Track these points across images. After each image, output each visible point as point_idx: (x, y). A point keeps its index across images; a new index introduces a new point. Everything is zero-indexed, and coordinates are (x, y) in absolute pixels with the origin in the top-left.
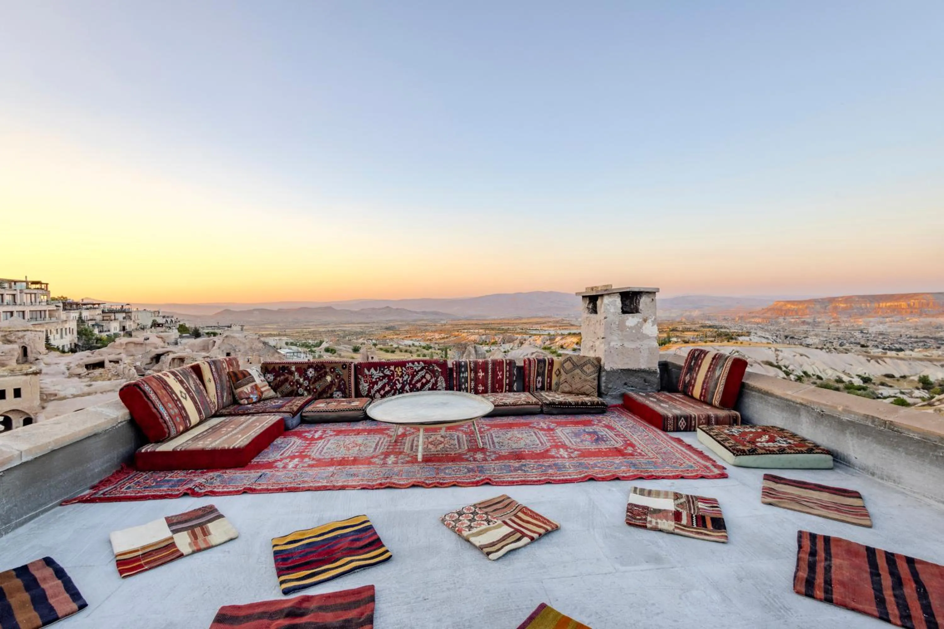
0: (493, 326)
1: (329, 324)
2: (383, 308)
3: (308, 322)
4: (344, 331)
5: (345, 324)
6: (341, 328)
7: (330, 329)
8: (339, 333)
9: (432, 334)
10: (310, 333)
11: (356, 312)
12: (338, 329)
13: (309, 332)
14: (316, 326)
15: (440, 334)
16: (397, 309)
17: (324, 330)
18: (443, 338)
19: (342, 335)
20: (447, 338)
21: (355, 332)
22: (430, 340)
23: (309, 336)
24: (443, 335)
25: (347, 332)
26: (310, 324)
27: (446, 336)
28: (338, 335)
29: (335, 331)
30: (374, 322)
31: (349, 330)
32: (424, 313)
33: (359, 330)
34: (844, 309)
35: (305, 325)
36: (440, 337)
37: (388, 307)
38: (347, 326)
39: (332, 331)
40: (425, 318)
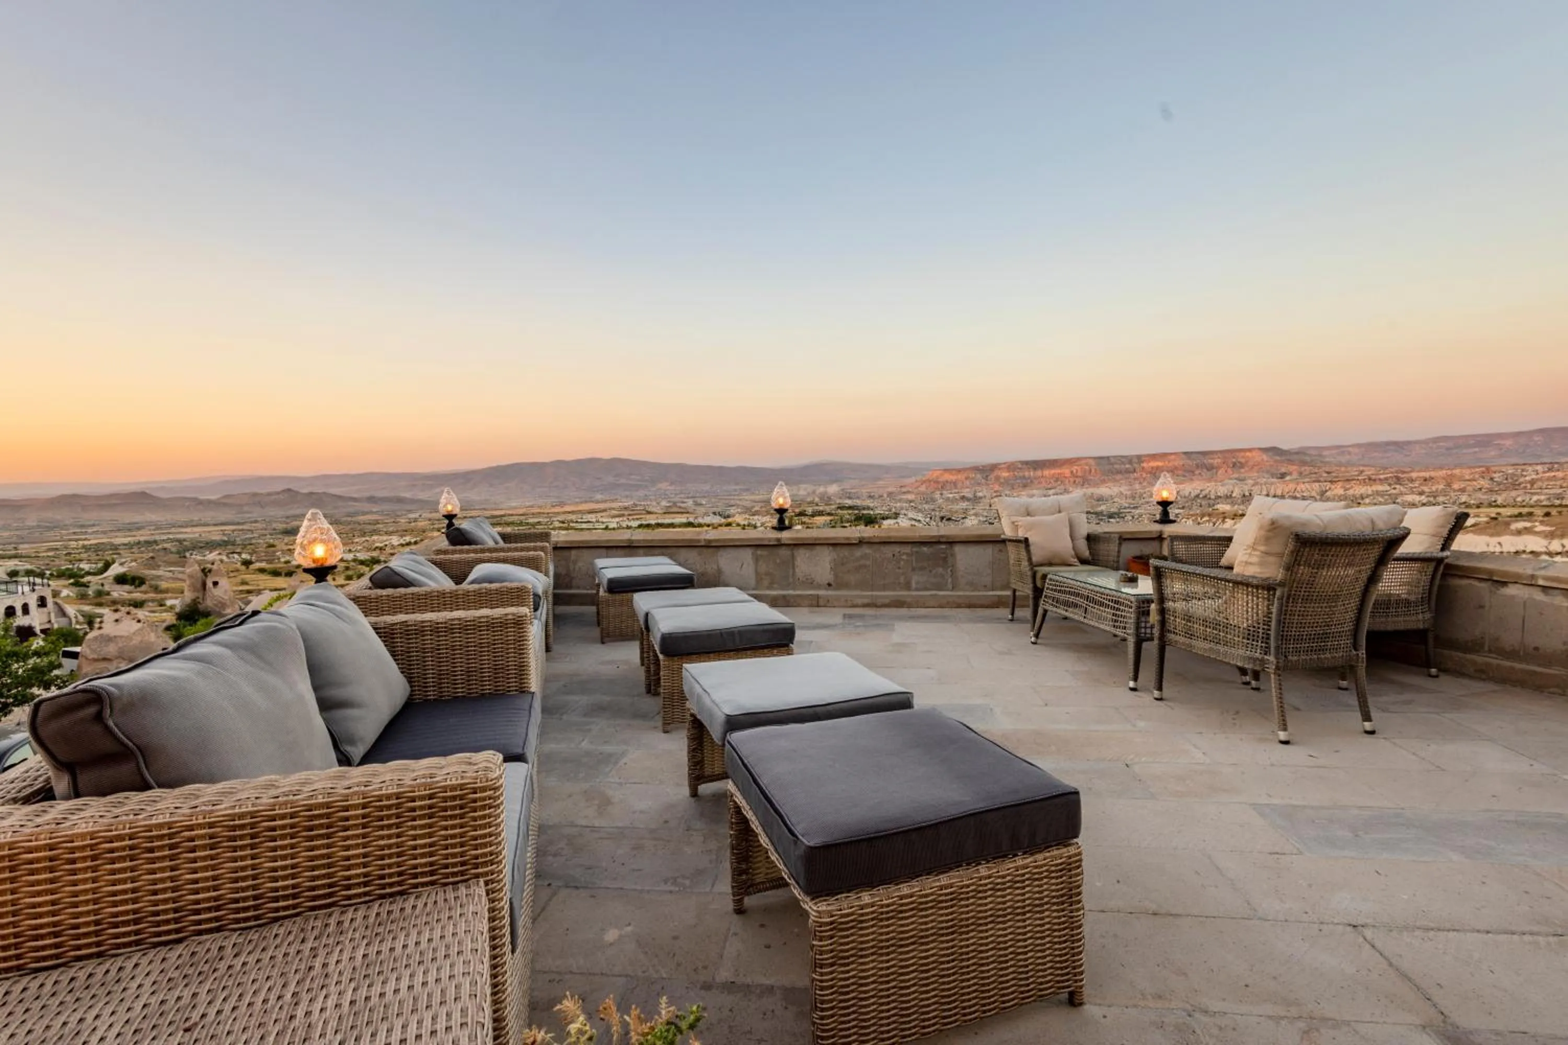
0: (511, 519)
1: (139, 529)
2: (278, 493)
3: (82, 526)
4: (180, 541)
5: (182, 527)
6: (171, 536)
7: (142, 539)
8: (166, 545)
9: (385, 538)
10: (86, 549)
11: (210, 502)
12: (165, 537)
13: (84, 547)
14: (104, 533)
15: (402, 536)
16: (311, 493)
17: (126, 540)
18: (409, 544)
19: (174, 550)
20: (416, 543)
21: (207, 543)
22: (381, 549)
23: (84, 556)
24: (408, 539)
25: (185, 543)
26: (90, 531)
27: (413, 541)
28: (165, 549)
29: (155, 542)
30: (256, 522)
31: (192, 539)
32: (371, 499)
33: (217, 537)
34: (1007, 480)
35: (74, 533)
36: (402, 541)
37: (289, 490)
38: (188, 530)
39: (148, 543)
40: (374, 510)
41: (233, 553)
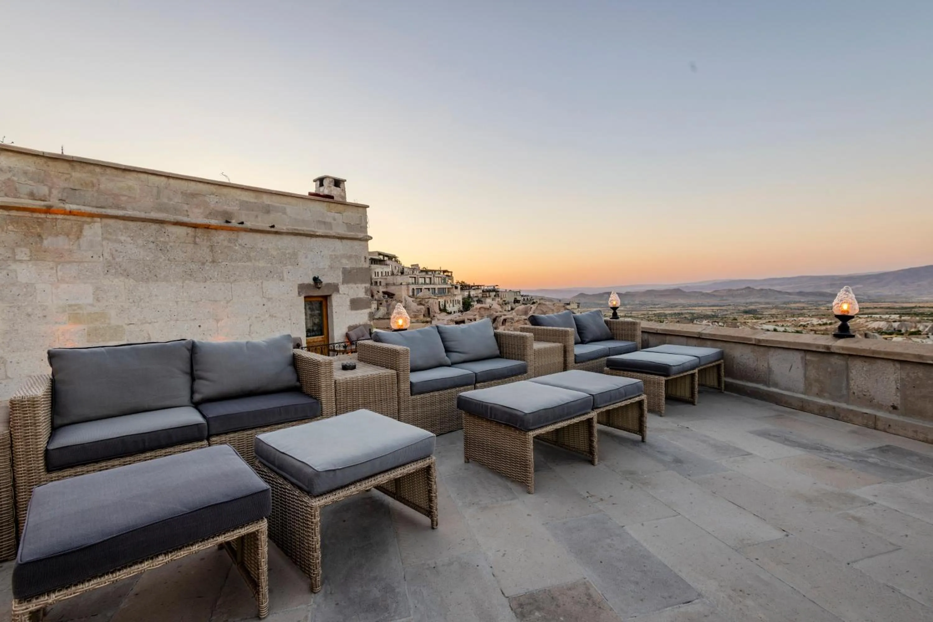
1: (676, 306)
2: (742, 289)
3: (654, 304)
4: (692, 314)
5: (693, 306)
6: (689, 311)
7: (677, 312)
8: (687, 316)
9: (808, 319)
10: (655, 315)
11: (708, 294)
12: (686, 311)
13: (654, 314)
14: (662, 308)
15: (820, 319)
16: (762, 290)
17: (670, 312)
18: (825, 324)
19: (689, 318)
20: (831, 324)
21: (705, 316)
22: (804, 326)
23: (654, 318)
24: (825, 321)
25: (695, 315)
26: (657, 306)
27: (829, 322)
28: (685, 317)
29: (682, 314)
30: (730, 305)
31: (698, 313)
32: (801, 294)
33: (709, 313)
35: (651, 308)
36: (820, 322)
37: (749, 288)
38: (696, 308)
39: (679, 314)
40: (802, 300)
41: (715, 322)
